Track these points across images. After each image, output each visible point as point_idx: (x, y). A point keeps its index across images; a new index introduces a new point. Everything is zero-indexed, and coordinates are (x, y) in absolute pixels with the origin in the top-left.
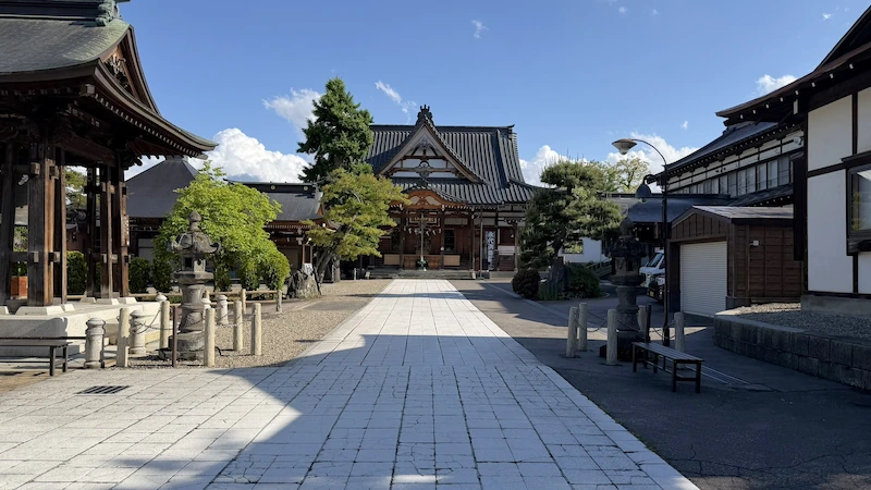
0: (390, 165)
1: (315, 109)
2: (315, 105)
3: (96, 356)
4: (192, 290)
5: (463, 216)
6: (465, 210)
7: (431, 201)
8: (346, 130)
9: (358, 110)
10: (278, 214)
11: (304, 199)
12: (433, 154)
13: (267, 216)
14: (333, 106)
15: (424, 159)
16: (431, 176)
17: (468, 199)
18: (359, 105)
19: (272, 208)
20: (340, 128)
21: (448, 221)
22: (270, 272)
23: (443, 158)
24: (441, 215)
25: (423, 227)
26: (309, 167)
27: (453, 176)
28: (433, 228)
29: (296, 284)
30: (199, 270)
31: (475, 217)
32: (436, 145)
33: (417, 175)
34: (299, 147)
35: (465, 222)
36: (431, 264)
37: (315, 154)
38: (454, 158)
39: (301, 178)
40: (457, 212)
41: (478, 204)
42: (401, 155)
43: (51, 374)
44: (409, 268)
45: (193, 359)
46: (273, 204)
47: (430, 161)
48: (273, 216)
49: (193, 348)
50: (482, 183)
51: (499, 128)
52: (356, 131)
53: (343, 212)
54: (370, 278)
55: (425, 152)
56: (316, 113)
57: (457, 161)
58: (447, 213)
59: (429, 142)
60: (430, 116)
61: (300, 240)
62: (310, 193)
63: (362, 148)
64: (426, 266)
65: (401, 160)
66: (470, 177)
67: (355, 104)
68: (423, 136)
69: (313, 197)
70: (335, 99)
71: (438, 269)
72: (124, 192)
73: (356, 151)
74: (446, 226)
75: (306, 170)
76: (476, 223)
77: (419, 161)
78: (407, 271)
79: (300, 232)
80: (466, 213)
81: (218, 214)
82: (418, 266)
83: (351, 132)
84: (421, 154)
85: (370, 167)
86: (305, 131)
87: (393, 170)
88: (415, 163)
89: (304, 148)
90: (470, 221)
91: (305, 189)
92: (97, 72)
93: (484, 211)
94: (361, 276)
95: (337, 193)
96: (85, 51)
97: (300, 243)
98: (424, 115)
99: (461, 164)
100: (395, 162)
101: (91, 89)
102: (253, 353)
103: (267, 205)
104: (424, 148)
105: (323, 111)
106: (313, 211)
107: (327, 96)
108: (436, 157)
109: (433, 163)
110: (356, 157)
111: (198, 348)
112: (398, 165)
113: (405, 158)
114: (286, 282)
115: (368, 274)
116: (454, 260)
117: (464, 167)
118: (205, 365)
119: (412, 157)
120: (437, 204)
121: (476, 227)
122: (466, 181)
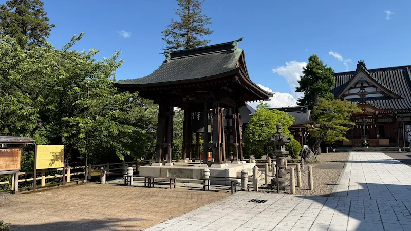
0: (342, 93)
1: (303, 70)
2: (304, 68)
3: (246, 186)
4: (281, 159)
5: (390, 117)
6: (391, 114)
7: (369, 110)
8: (320, 78)
9: (326, 68)
10: (293, 122)
11: (301, 114)
12: (367, 85)
13: (288, 123)
14: (313, 68)
15: (362, 88)
16: (367, 96)
17: (392, 107)
18: (326, 66)
19: (290, 119)
20: (317, 78)
21: (380, 120)
22: (293, 149)
23: (374, 86)
24: (375, 117)
25: (365, 124)
26: (301, 98)
27: (381, 95)
28: (371, 125)
29: (305, 155)
30: (283, 150)
31: (398, 117)
32: (369, 80)
33: (359, 97)
34: (296, 90)
35: (391, 120)
36: (371, 144)
37: (304, 92)
38: (381, 86)
39: (298, 104)
40: (385, 115)
41: (399, 109)
42: (349, 87)
43: (232, 192)
44: (358, 146)
45: (284, 190)
46: (291, 118)
47: (365, 89)
48: (291, 123)
49: (283, 185)
50: (400, 98)
51: (408, 66)
52: (325, 78)
53: (326, 119)
54: (336, 152)
55: (362, 84)
56: (304, 72)
57: (383, 87)
58: (380, 116)
59: (364, 79)
60: (364, 65)
61: (300, 134)
62: (304, 111)
63: (329, 86)
64: (368, 145)
65: (349, 90)
66: (392, 95)
67: (324, 65)
68: (361, 76)
69: (306, 112)
70: (314, 65)
71: (375, 146)
72: (240, 118)
73: (327, 88)
74: (379, 123)
75: (300, 100)
76: (398, 120)
77: (359, 89)
78: (356, 148)
79: (300, 130)
80: (392, 115)
81: (268, 124)
82: (363, 145)
83: (323, 79)
84: (360, 86)
85: (333, 95)
86: (298, 81)
87: (344, 95)
88: (357, 91)
89: (298, 90)
90: (394, 119)
91: (302, 109)
92: (240, 71)
93: (404, 113)
94: (331, 151)
95: (321, 110)
96: (230, 63)
97: (301, 135)
98: (361, 65)
99: (385, 89)
100: (345, 91)
101: (237, 78)
102: (310, 189)
103: (288, 118)
104: (362, 82)
105: (308, 71)
106: (307, 119)
107: (309, 64)
108: (370, 86)
109: (367, 90)
110: (326, 91)
111: (285, 185)
112: (347, 93)
113: (351, 88)
114: (300, 155)
115: (335, 150)
116: (386, 141)
117: (387, 90)
118: (292, 193)
119: (355, 87)
120: (373, 111)
121: (399, 122)
122: (390, 98)
